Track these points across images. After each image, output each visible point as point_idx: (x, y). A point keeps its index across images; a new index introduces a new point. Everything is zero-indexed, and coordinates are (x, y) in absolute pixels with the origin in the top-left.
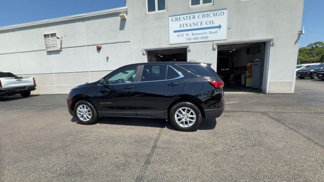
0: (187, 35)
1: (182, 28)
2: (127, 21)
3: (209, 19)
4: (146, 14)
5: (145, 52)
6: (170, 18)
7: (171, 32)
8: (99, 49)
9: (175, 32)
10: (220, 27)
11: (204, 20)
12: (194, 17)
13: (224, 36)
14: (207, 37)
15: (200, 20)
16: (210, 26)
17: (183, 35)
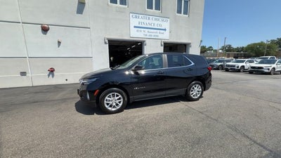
0: (144, 31)
1: (140, 26)
2: (86, 5)
3: (159, 22)
4: (108, 4)
5: (107, 41)
6: (131, 15)
7: (132, 27)
8: (45, 30)
9: (135, 27)
10: (165, 30)
11: (156, 22)
12: (149, 19)
13: (168, 37)
14: (157, 36)
15: (153, 22)
16: (159, 27)
17: (141, 31)
